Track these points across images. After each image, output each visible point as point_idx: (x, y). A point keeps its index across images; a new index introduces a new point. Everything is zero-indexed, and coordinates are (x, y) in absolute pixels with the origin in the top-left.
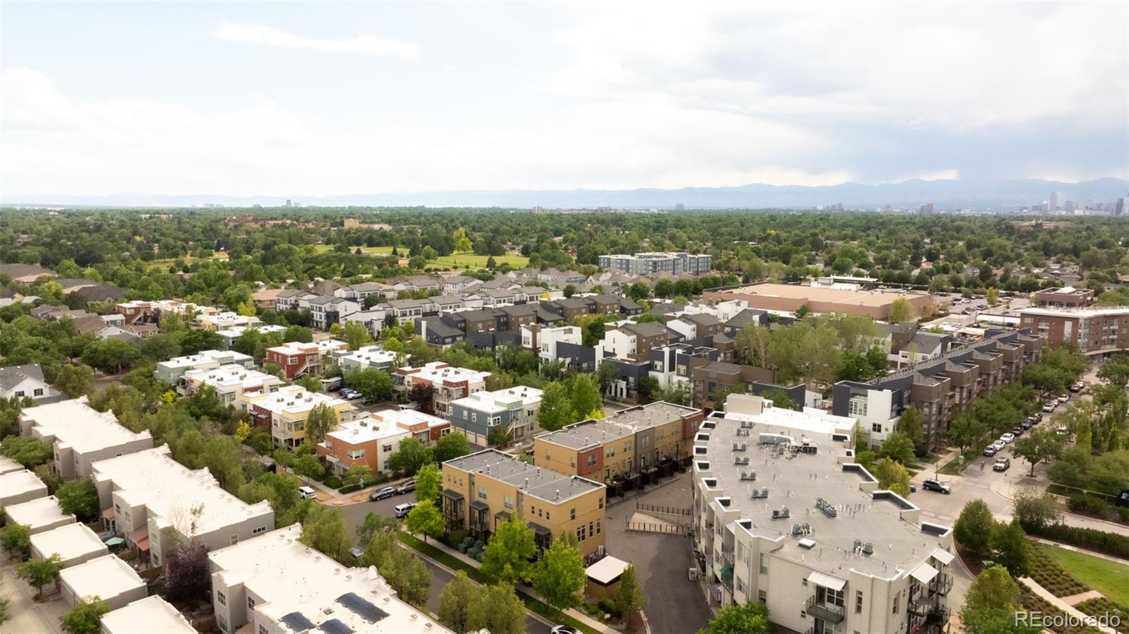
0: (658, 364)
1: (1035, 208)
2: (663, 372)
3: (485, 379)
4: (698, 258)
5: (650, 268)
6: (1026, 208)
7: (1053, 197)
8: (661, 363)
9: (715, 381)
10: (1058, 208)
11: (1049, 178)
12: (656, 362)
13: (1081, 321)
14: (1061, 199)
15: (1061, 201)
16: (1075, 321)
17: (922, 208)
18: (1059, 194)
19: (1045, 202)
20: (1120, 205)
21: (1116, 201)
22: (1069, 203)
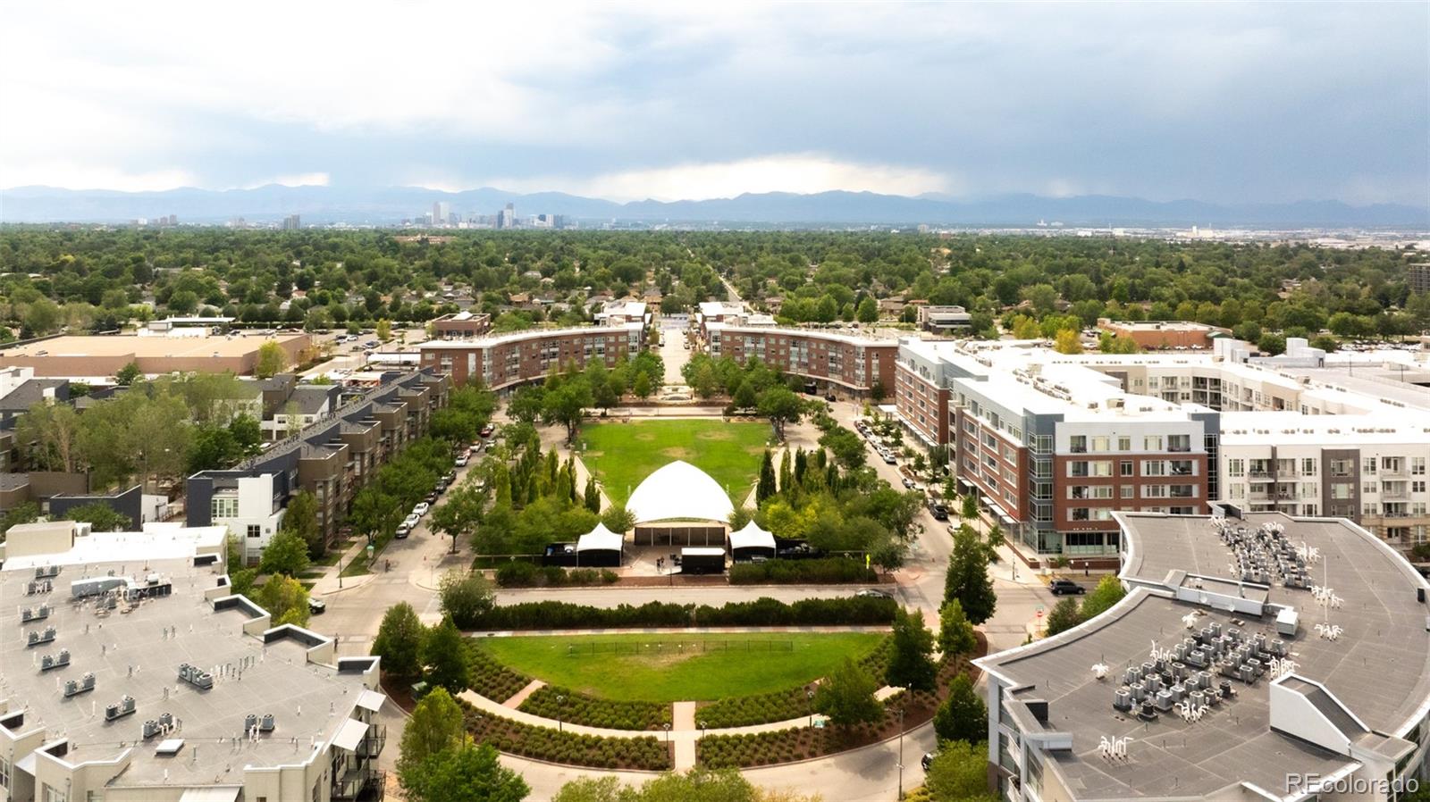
1: (418, 221)
6: (408, 221)
7: (437, 208)
10: (442, 221)
13: (485, 352)
14: (445, 210)
15: (444, 214)
16: (478, 351)
17: (286, 221)
18: (442, 205)
19: (428, 214)
20: (501, 217)
21: (497, 214)
22: (452, 215)
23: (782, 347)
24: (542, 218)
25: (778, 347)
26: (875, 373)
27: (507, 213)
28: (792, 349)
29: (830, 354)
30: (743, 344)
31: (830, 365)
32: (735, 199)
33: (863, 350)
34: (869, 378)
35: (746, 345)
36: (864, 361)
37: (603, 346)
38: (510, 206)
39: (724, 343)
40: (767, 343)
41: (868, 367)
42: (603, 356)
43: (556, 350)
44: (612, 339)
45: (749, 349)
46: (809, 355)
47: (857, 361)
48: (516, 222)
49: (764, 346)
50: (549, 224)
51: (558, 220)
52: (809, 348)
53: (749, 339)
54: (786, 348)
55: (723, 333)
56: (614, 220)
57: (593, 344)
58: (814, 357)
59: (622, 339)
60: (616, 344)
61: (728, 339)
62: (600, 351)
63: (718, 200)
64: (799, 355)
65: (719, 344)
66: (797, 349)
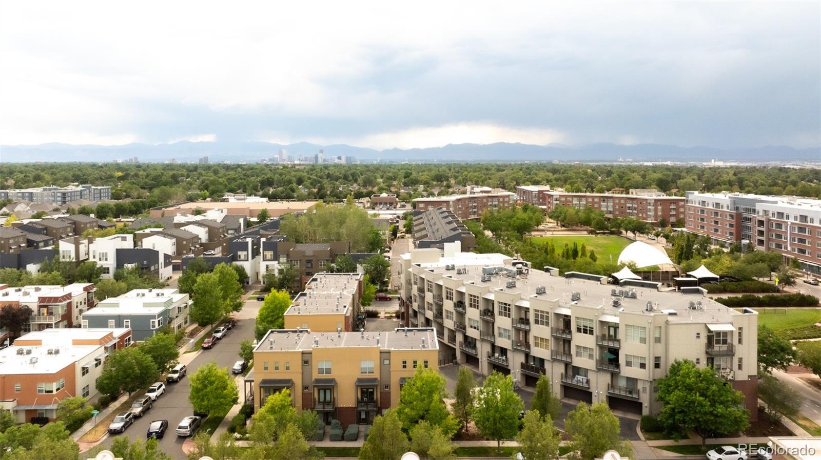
0: (242, 254)
1: (270, 160)
2: (247, 260)
3: (85, 289)
4: (100, 190)
5: (59, 199)
6: (265, 160)
7: (281, 153)
8: (245, 253)
9: (310, 259)
10: (284, 160)
11: (273, 142)
12: (239, 253)
13: (451, 203)
14: (285, 154)
15: (285, 156)
16: (447, 202)
17: (200, 160)
18: (284, 151)
19: (276, 156)
20: (316, 158)
21: (314, 156)
22: (289, 157)
23: (596, 203)
24: (339, 158)
25: (593, 202)
26: (660, 213)
27: (320, 156)
28: (602, 203)
29: (628, 205)
30: (572, 202)
31: (628, 211)
32: (444, 148)
33: (653, 201)
34: (656, 216)
35: (574, 203)
36: (653, 207)
37: (497, 203)
38: (321, 152)
39: (561, 201)
40: (586, 201)
41: (656, 210)
42: (497, 208)
43: (476, 204)
44: (501, 200)
45: (576, 204)
46: (614, 206)
47: (649, 207)
48: (325, 160)
49: (585, 203)
50: (343, 161)
51: (347, 159)
52: (614, 202)
53: (575, 199)
54: (599, 203)
55: (561, 196)
56: (379, 159)
57: (492, 202)
58: (617, 207)
59: (506, 199)
60: (504, 202)
61: (563, 199)
62: (495, 206)
63: (434, 148)
64: (607, 207)
65: (558, 202)
66: (605, 204)
